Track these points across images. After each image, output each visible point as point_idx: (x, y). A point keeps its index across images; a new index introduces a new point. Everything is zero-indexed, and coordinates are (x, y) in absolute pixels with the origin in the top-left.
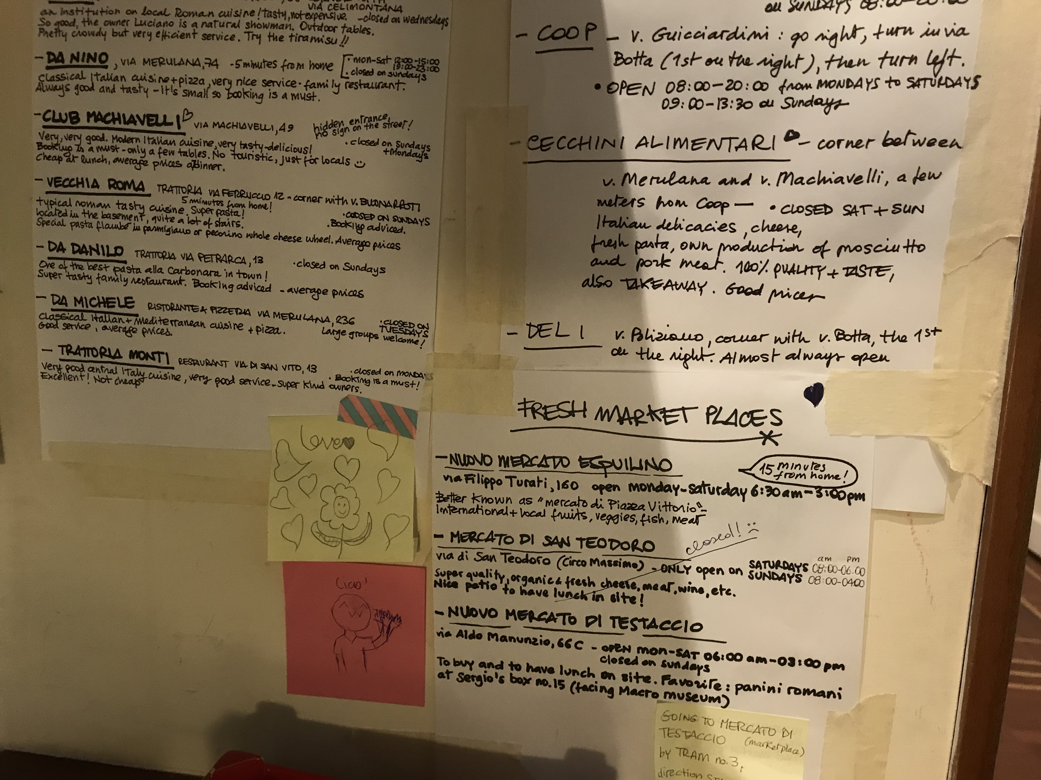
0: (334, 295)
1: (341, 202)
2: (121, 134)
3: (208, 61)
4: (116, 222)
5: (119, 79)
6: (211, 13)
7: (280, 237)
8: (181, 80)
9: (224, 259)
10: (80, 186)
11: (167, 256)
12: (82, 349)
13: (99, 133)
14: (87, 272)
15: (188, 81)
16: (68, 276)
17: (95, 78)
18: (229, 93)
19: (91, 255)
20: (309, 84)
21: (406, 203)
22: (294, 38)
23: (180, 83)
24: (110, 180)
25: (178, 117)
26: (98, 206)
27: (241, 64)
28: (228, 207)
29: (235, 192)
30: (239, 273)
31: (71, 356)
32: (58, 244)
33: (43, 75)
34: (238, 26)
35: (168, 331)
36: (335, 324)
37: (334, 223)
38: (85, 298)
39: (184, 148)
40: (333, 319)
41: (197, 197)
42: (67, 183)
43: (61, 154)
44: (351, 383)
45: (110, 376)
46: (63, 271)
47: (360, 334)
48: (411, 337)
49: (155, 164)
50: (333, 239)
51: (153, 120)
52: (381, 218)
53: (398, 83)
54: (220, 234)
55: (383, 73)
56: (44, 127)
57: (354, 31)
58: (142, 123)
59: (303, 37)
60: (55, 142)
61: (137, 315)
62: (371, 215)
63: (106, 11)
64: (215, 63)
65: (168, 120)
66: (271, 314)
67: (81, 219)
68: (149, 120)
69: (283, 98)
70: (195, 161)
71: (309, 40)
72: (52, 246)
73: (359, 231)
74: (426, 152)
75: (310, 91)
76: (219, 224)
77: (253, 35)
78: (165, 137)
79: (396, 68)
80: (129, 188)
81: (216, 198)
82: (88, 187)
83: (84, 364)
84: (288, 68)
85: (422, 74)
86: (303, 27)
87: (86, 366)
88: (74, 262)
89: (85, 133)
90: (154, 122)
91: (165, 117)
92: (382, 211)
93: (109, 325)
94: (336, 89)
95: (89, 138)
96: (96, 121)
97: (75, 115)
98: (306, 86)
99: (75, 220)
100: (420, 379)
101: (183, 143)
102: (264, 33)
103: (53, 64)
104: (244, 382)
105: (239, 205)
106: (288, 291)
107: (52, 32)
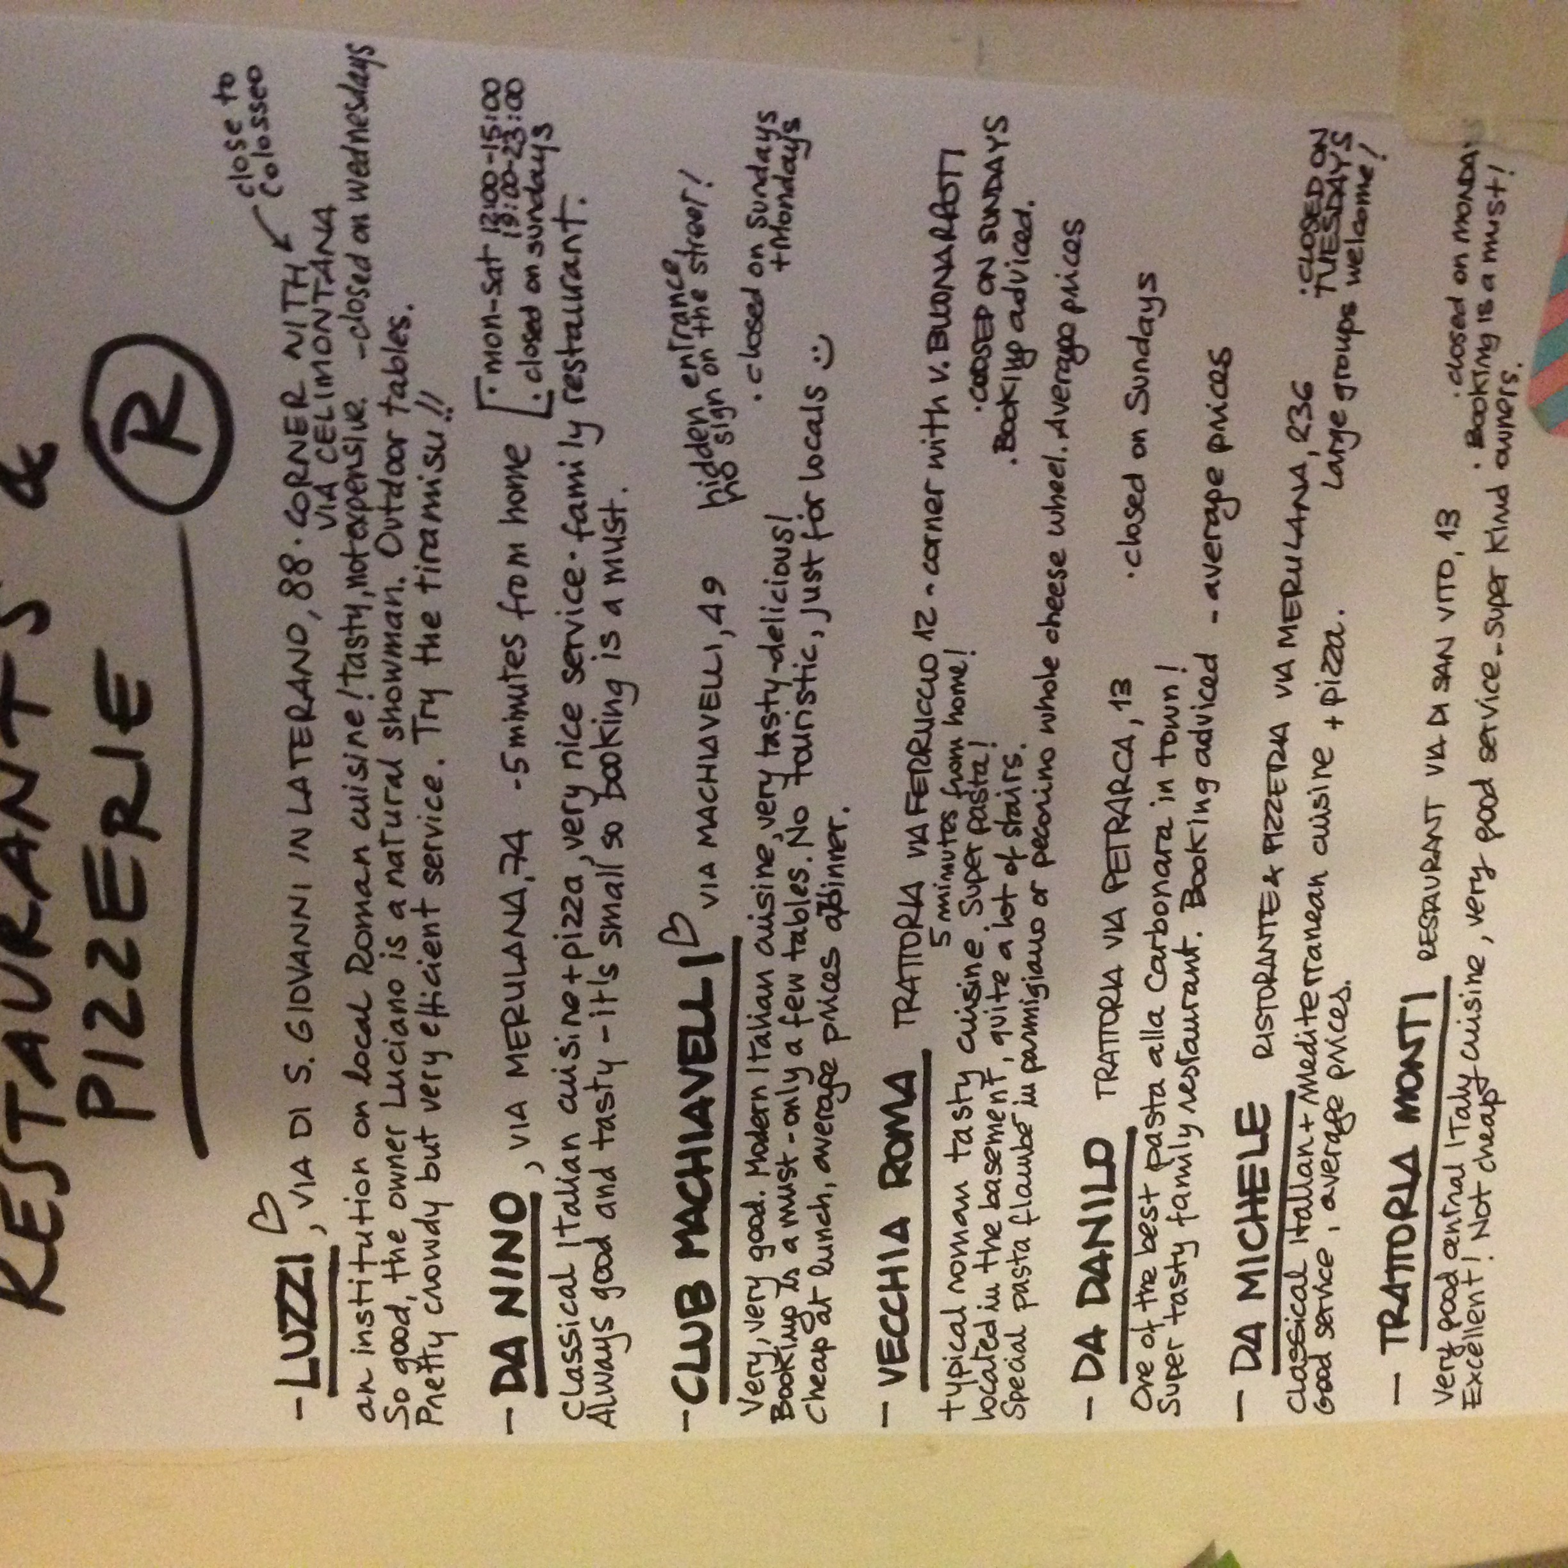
0: (1223, 448)
1: (939, 419)
2: (743, 1146)
3: (509, 863)
4: (1010, 1161)
5: (571, 1154)
6: (359, 857)
7: (1050, 622)
8: (572, 952)
9: (1119, 806)
10: (902, 1278)
11: (1112, 994)
12: (1391, 1278)
13: (740, 1220)
14: (1162, 1258)
15: (571, 928)
16: (1175, 1316)
17: (571, 1236)
18: (608, 795)
19: (1110, 1244)
20: (572, 526)
21: (937, 198)
22: (430, 578)
23: (578, 956)
24: (884, 1185)
25: (685, 962)
26: (963, 1223)
27: (512, 755)
28: (959, 795)
29: (913, 772)
30: (1162, 758)
31: (1412, 1313)
32: (1082, 1351)
33: (565, 1405)
34: (394, 765)
35: (1337, 995)
36: (1311, 445)
37: (1003, 442)
38: (1241, 1263)
39: (782, 940)
40: (1297, 453)
41: (930, 898)
42: (895, 1323)
43: (805, 1342)
44: (1492, 397)
45: (1470, 1188)
46: (1161, 1336)
47: (1342, 364)
48: (1350, 189)
49: (831, 1036)
50: (1054, 447)
51: (696, 1044)
52: (985, 286)
53: (563, 221)
54: (1045, 820)
55: (532, 273)
56: (724, 1398)
57: (401, 372)
58: (706, 1078)
59: (425, 545)
60: (768, 1363)
61: (1291, 1095)
62: (977, 317)
63: (360, 1202)
64: (515, 841)
65: (697, 996)
66: (1284, 655)
67: (1002, 1274)
68: (697, 1058)
69: (618, 613)
70: (821, 907)
71: (431, 525)
72: (1088, 1368)
73: (1028, 357)
74: (778, 126)
75: (595, 521)
76: (1011, 826)
77: (423, 714)
78: (748, 1005)
79: (513, 229)
80: (905, 1119)
81: (934, 834)
82: (904, 1252)
83: (1434, 1272)
84: (524, 597)
85: (532, 140)
86: (393, 548)
87: (1440, 1264)
88: (1133, 1299)
89: (741, 1264)
90: (701, 1040)
91: (685, 1005)
92: (964, 277)
93: (1319, 1189)
94: (589, 434)
95: (758, 1252)
96: (702, 1229)
97: (686, 1297)
98: (580, 535)
99: (1006, 1294)
100: (1480, 164)
101: (764, 946)
102: (414, 678)
103: (529, 1373)
104: (1488, 750)
105: (956, 759)
106: (1215, 597)
107: (429, 1383)
